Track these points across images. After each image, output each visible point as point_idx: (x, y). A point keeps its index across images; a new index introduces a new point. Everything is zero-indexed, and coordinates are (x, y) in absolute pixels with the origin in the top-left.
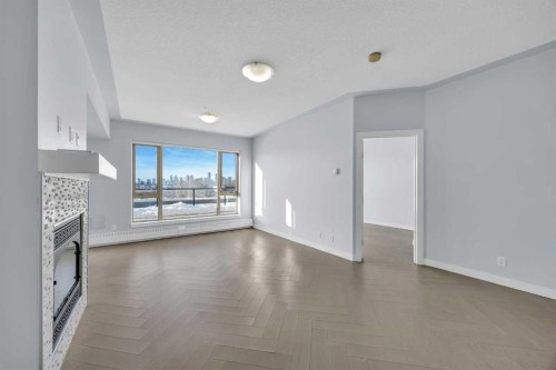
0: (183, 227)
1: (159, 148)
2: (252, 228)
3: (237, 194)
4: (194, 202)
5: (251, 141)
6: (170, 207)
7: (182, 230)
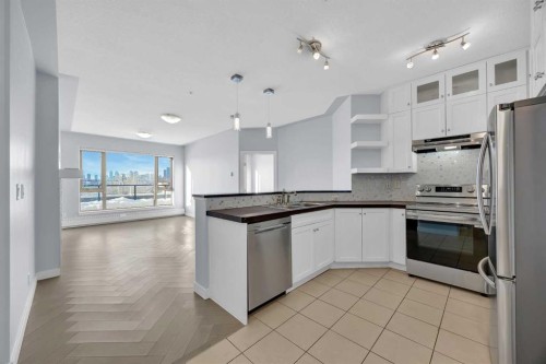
0: (124, 215)
1: (103, 153)
2: (184, 215)
3: (172, 189)
4: (135, 198)
5: (183, 149)
6: (112, 201)
7: (124, 217)
